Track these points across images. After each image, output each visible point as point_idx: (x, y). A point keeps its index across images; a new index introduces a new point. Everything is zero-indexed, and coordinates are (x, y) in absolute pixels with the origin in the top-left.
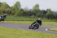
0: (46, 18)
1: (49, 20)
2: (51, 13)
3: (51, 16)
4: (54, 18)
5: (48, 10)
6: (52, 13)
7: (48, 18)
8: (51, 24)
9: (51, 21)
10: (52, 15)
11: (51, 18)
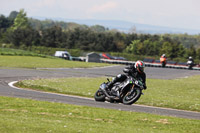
0: (8, 42)
1: (19, 51)
2: (25, 27)
3: (26, 36)
4: (36, 44)
5: (14, 14)
6: (28, 27)
7: (17, 45)
8: (25, 64)
9: (27, 52)
10: (29, 33)
11: (28, 44)
